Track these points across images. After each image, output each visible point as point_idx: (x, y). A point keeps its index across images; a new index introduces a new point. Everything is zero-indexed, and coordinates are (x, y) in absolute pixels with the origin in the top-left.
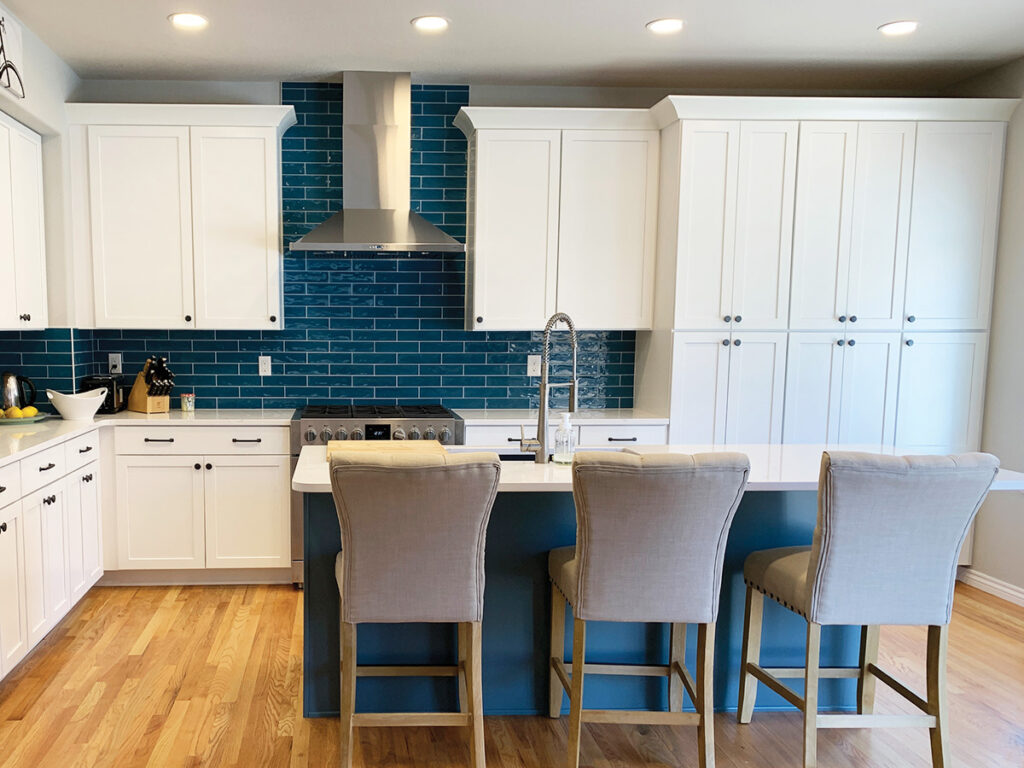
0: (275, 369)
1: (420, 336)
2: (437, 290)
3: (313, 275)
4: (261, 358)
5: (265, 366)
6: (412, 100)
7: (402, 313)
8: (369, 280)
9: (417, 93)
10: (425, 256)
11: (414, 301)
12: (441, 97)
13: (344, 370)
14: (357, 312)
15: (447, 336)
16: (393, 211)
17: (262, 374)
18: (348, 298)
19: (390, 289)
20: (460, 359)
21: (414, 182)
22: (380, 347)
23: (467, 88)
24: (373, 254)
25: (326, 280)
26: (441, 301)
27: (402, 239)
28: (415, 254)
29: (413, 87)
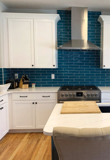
0: (55, 77)
1: (90, 69)
2: (94, 59)
3: (65, 55)
4: (52, 75)
5: (53, 77)
6: (88, 15)
7: (86, 64)
8: (78, 57)
9: (89, 13)
10: (91, 51)
11: (88, 61)
12: (95, 14)
13: (72, 77)
14: (75, 64)
15: (96, 69)
16: (84, 40)
17: (52, 78)
18: (73, 61)
19: (83, 59)
20: (100, 75)
21: (88, 34)
22: (81, 72)
23: (101, 12)
24: (79, 50)
25: (68, 56)
26: (95, 61)
27: (86, 47)
28: (89, 50)
29: (88, 12)
